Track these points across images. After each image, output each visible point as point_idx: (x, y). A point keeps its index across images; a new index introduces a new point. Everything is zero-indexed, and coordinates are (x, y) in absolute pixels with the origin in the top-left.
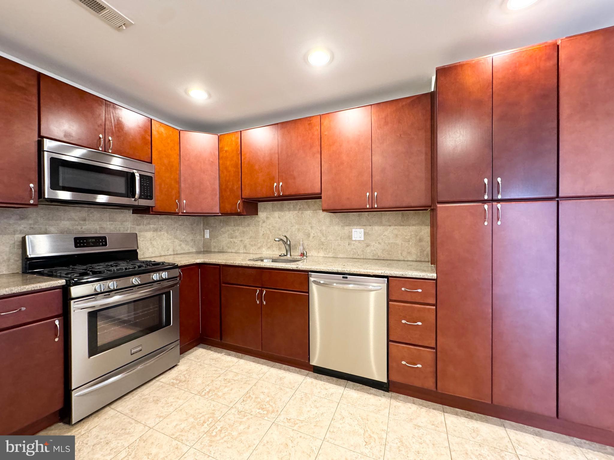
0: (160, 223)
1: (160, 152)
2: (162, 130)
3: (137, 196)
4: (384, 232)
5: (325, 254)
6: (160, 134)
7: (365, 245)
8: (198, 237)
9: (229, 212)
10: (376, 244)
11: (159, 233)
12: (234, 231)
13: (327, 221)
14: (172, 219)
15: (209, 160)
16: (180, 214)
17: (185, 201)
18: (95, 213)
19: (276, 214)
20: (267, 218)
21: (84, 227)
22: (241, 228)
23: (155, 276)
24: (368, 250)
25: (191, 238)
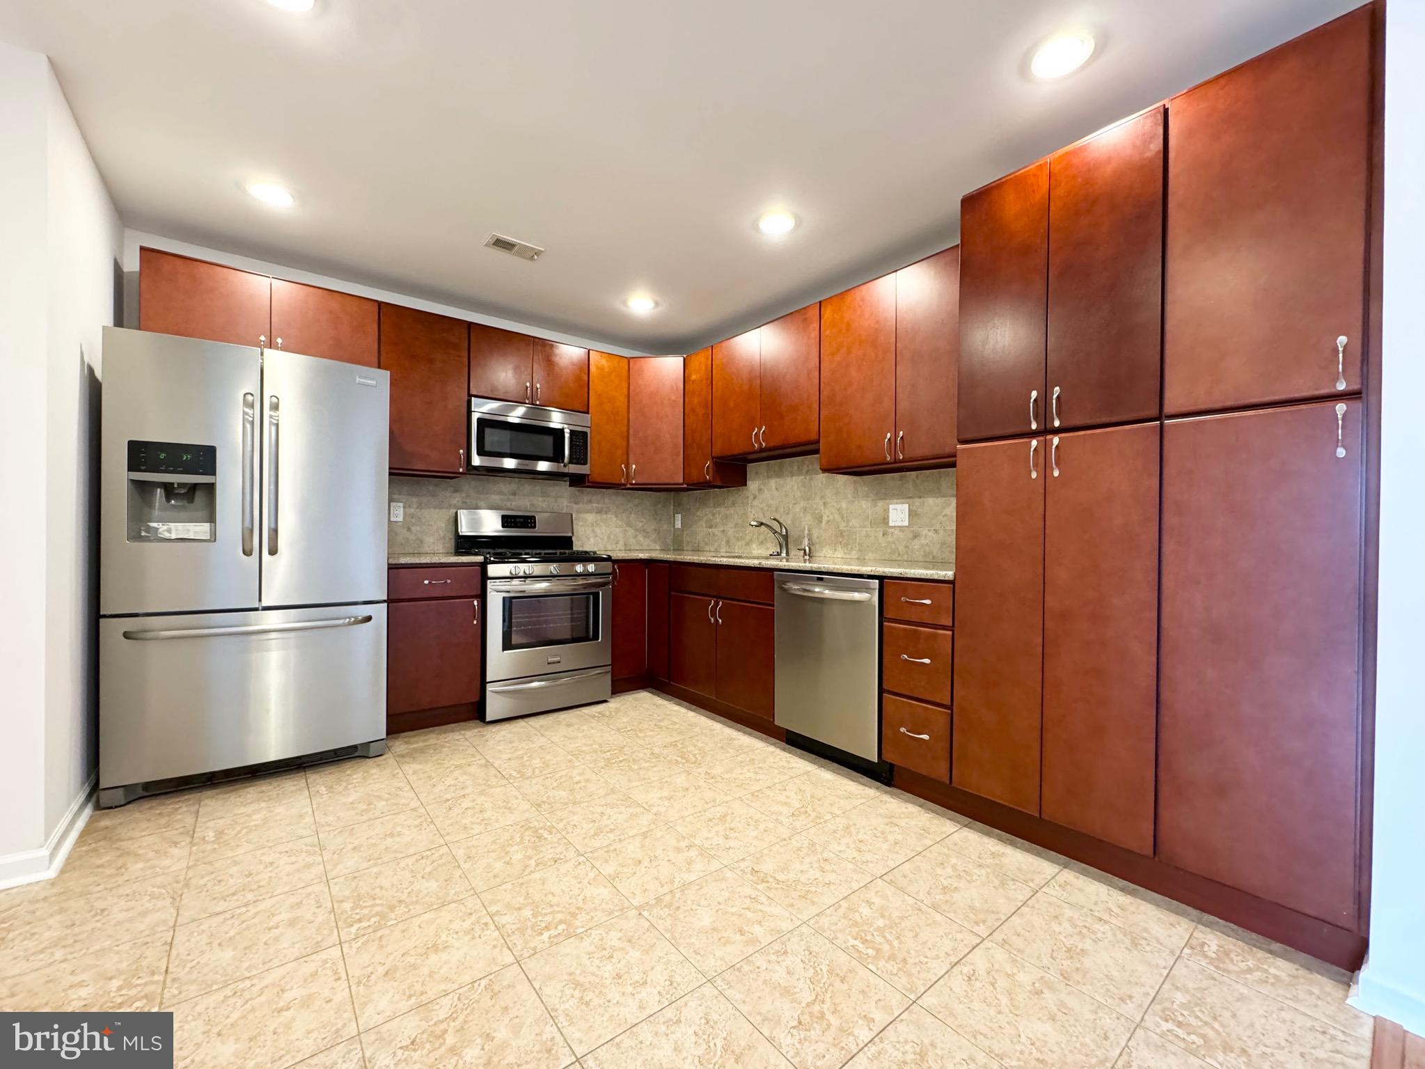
0: (607, 500)
1: (599, 396)
2: (604, 362)
3: (566, 460)
4: (944, 508)
5: (845, 554)
6: (600, 369)
7: (911, 536)
8: (665, 526)
9: (695, 482)
10: (930, 534)
11: (604, 516)
12: (713, 515)
13: (849, 491)
14: (623, 496)
15: (670, 399)
16: (628, 486)
17: (634, 466)
18: (527, 485)
19: (773, 483)
20: (760, 490)
21: (513, 503)
22: (723, 510)
23: (579, 568)
24: (916, 544)
25: (653, 527)
